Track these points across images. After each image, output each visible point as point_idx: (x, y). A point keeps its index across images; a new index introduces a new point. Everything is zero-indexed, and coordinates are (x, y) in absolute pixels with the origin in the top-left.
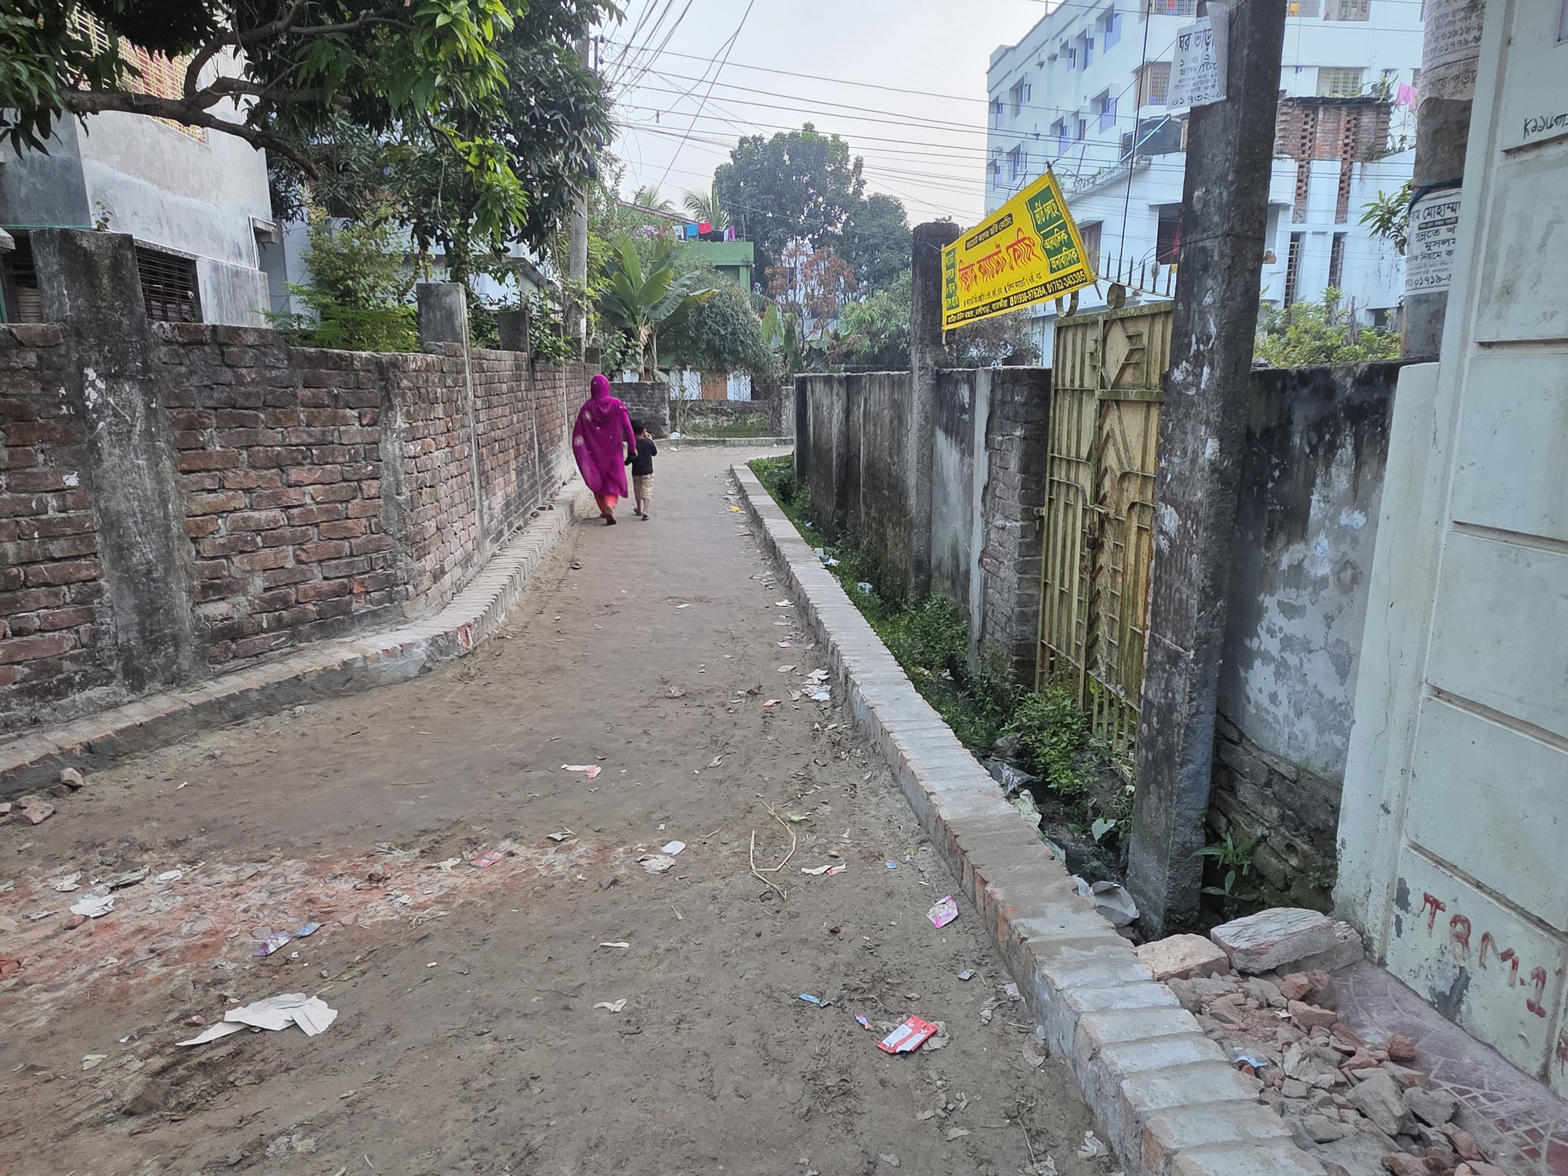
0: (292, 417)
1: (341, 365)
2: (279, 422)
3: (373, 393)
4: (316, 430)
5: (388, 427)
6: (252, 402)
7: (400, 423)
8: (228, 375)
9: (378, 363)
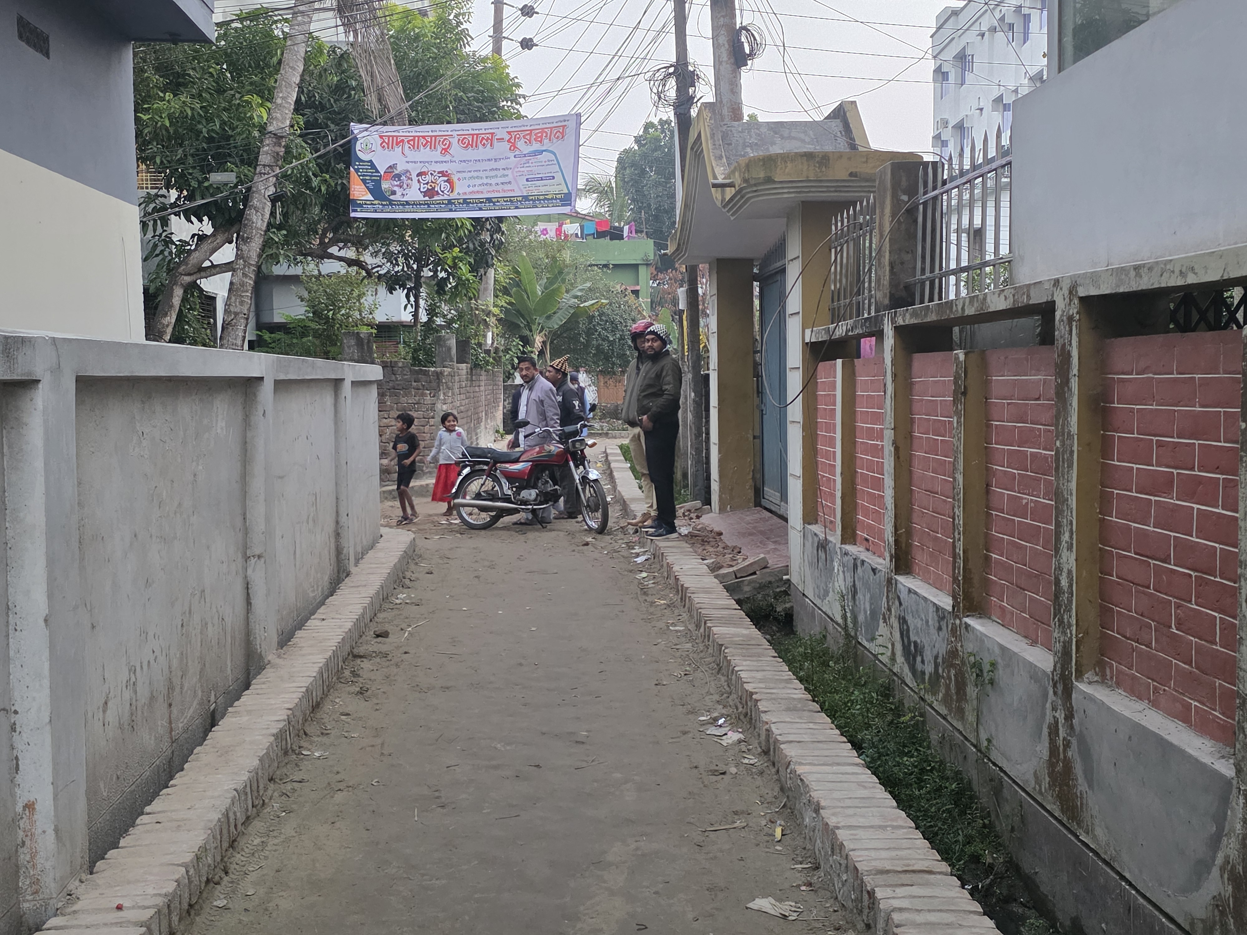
0: (410, 392)
1: (426, 373)
2: (406, 395)
3: (434, 384)
4: (417, 398)
5: (438, 398)
6: (400, 387)
7: (442, 397)
8: (393, 378)
9: (437, 373)
